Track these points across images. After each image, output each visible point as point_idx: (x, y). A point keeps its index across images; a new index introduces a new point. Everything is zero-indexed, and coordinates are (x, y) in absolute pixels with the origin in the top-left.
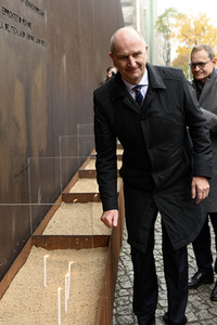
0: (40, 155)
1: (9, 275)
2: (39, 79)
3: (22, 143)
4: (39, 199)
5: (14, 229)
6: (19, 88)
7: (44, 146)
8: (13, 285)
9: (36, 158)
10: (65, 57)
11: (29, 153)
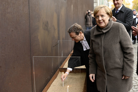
0: (63, 39)
1: (50, 82)
2: (63, 12)
3: (56, 35)
4: (62, 55)
5: (52, 65)
6: (55, 15)
7: (64, 36)
8: (52, 85)
9: (61, 40)
10: (72, 6)
11: (59, 38)
